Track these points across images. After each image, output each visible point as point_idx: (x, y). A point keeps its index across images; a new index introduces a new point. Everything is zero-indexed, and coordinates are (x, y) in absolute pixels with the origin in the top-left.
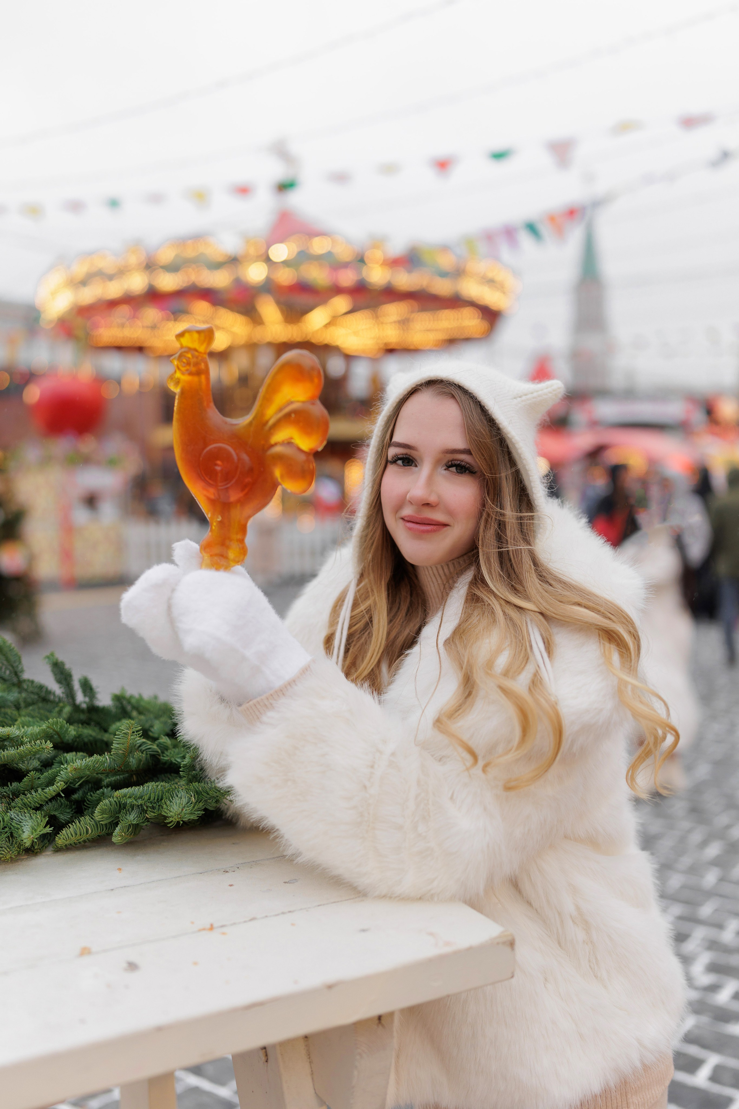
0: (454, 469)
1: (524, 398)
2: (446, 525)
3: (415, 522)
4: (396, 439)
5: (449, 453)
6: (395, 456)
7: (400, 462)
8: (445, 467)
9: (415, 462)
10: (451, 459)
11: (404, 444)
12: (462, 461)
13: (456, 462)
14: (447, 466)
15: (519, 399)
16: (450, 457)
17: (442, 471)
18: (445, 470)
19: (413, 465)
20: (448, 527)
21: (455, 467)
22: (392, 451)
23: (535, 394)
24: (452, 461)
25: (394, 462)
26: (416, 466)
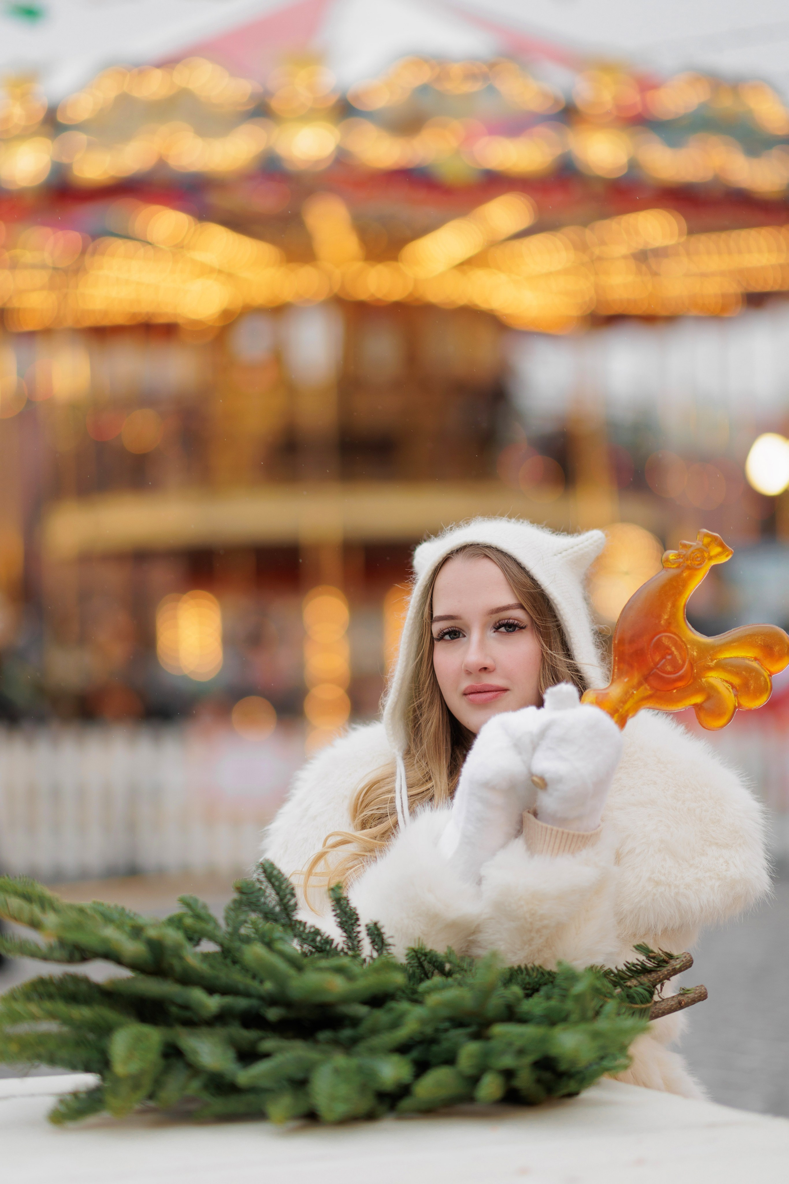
0: (503, 629)
1: (564, 553)
2: (505, 690)
3: (476, 692)
4: (437, 613)
5: (494, 613)
6: (441, 632)
7: (447, 637)
8: (494, 630)
9: (463, 632)
10: (498, 619)
11: (446, 616)
12: (509, 619)
13: (503, 621)
14: (495, 628)
15: (559, 555)
16: (496, 617)
17: (491, 634)
18: (494, 632)
19: (461, 635)
20: (508, 692)
21: (504, 627)
22: (437, 628)
23: (576, 548)
24: (499, 622)
25: (441, 638)
26: (465, 636)
